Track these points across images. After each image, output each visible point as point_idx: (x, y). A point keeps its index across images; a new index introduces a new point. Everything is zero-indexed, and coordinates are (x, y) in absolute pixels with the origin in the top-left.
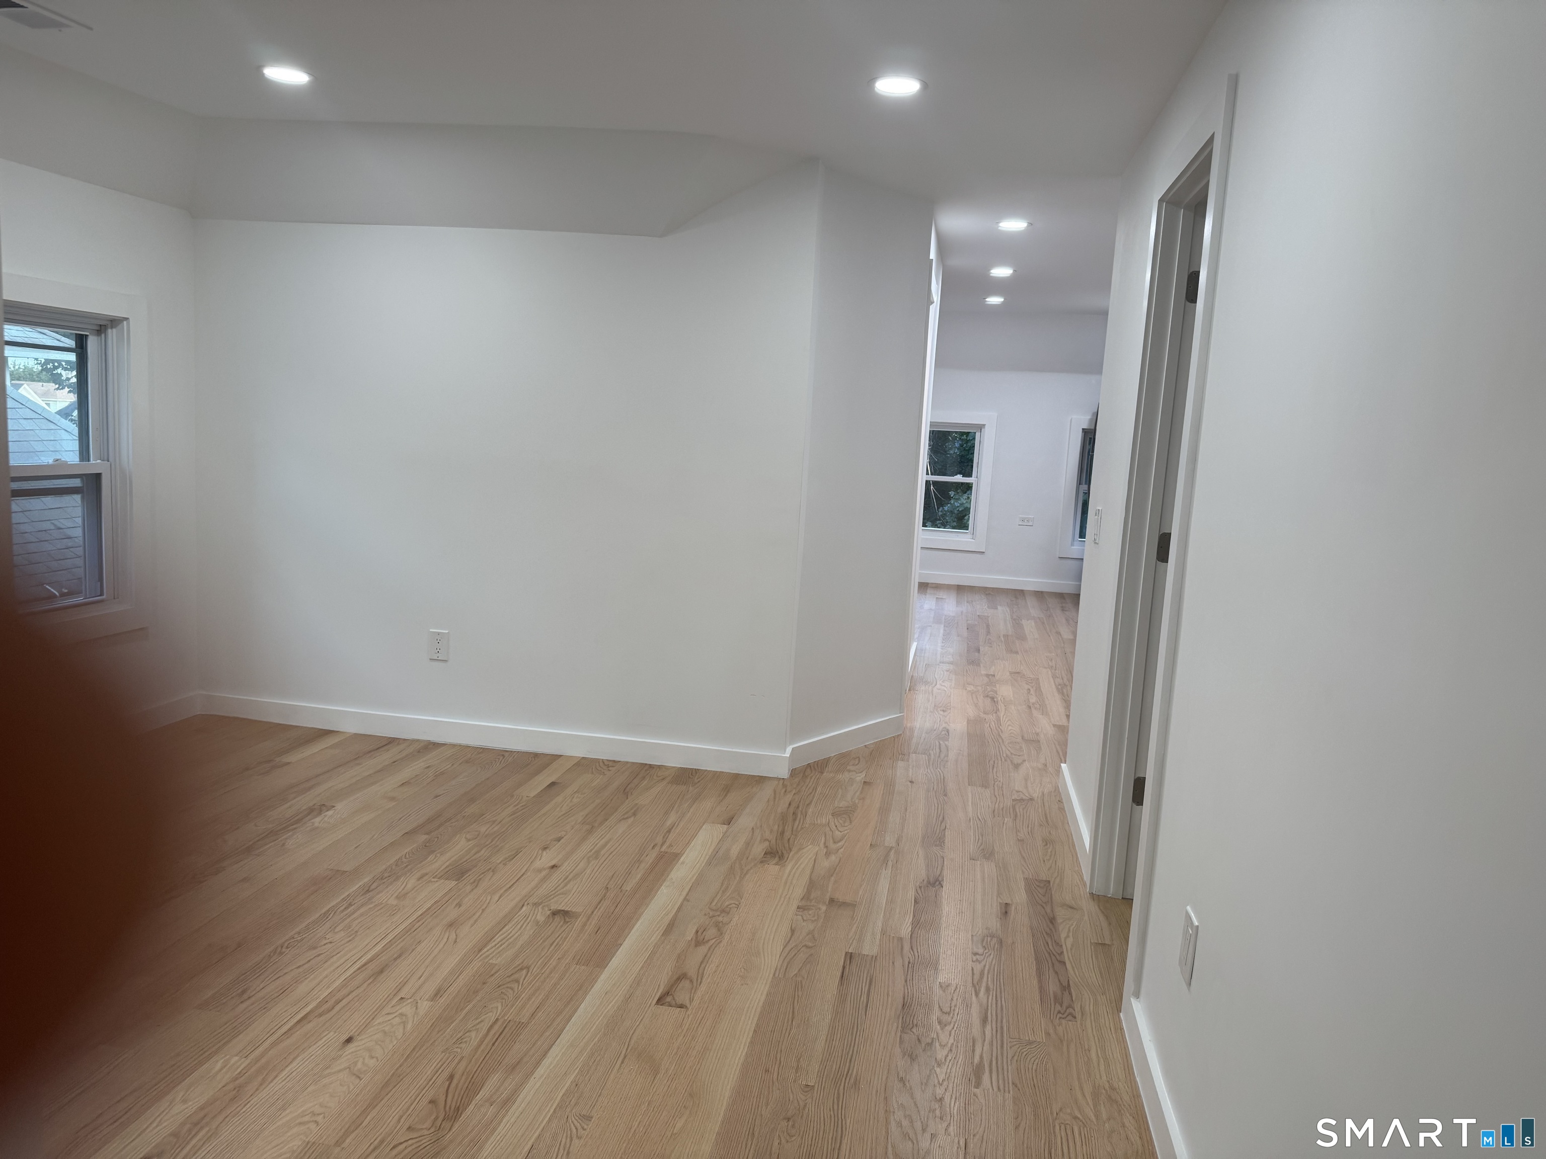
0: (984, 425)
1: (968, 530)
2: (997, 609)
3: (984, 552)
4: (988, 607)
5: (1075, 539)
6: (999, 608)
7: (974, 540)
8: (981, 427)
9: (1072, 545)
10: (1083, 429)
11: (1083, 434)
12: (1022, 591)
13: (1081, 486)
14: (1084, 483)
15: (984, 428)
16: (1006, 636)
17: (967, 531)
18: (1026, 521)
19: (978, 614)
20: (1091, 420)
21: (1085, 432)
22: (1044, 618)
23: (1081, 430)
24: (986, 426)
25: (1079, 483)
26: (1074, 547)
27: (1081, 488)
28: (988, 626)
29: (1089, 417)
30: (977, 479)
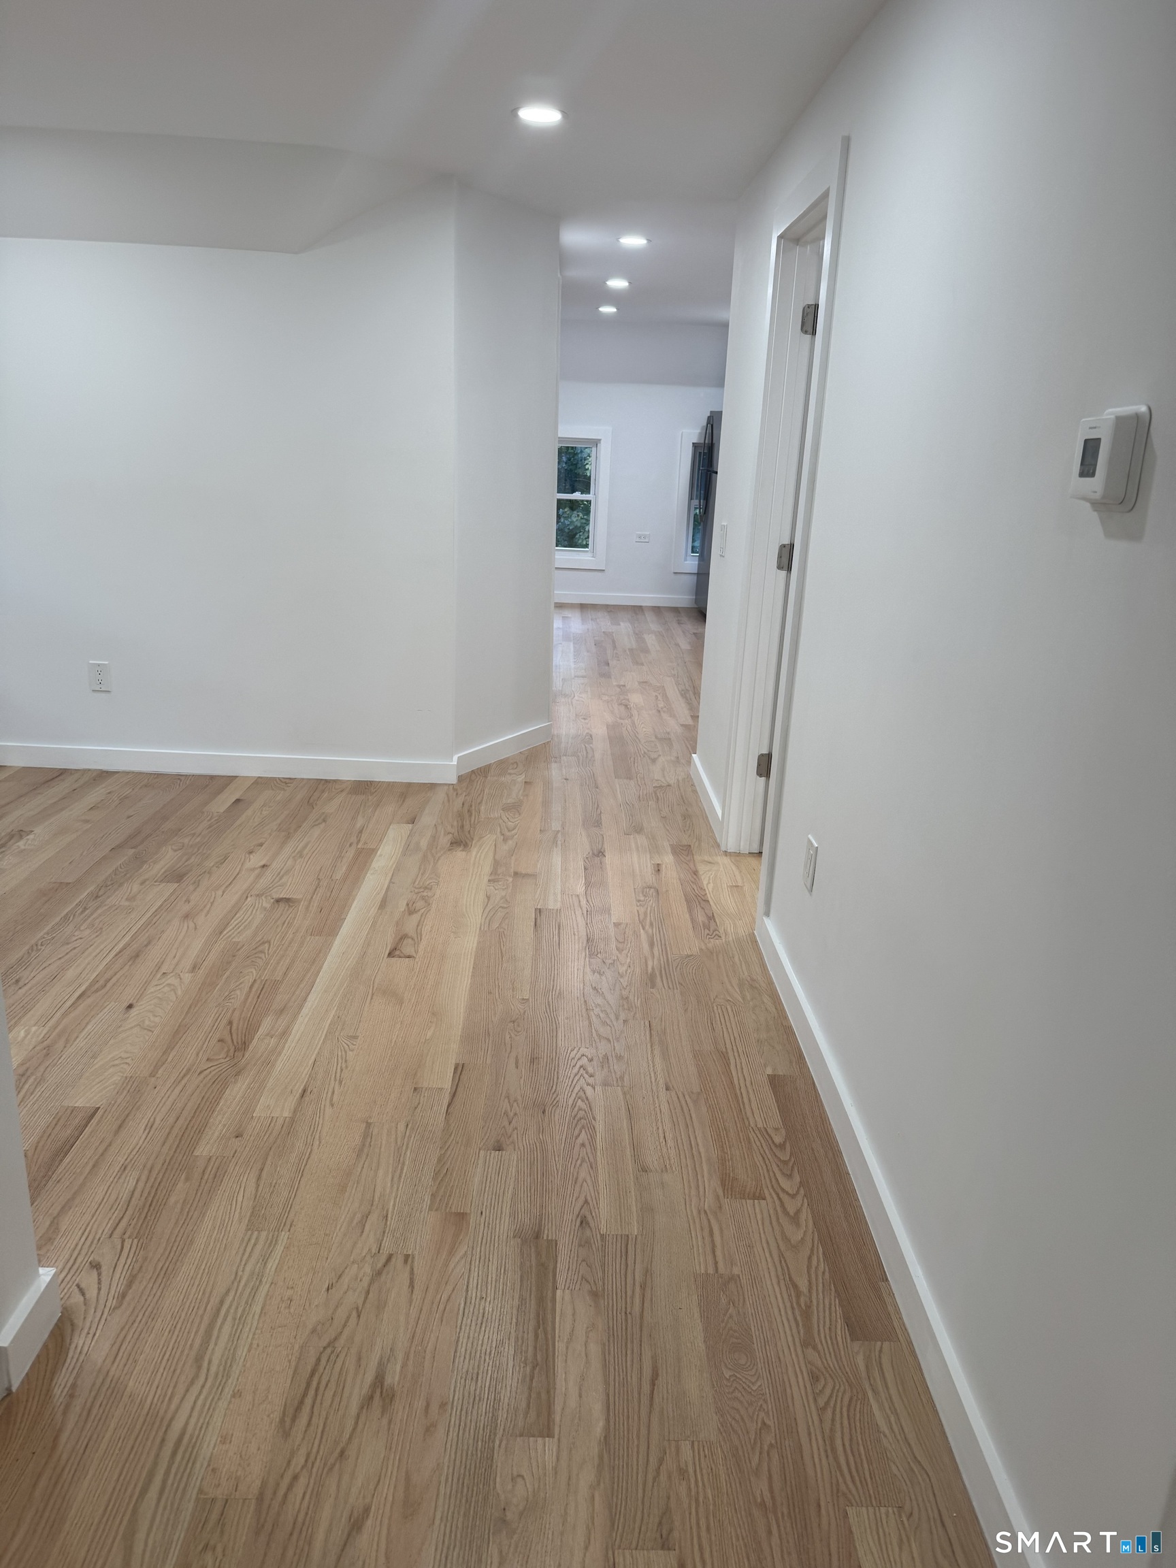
0: (600, 440)
2: (620, 625)
3: (604, 570)
4: (612, 624)
5: (688, 554)
7: (594, 559)
8: (596, 443)
9: (686, 560)
10: (693, 443)
11: (694, 448)
12: (641, 606)
13: (692, 501)
15: (599, 443)
16: (631, 650)
17: (587, 549)
18: (642, 537)
19: (603, 630)
20: (700, 434)
21: (695, 446)
22: (663, 631)
23: (691, 444)
24: (602, 442)
25: (691, 498)
26: (687, 562)
27: (692, 503)
28: (614, 642)
29: (698, 431)
30: (595, 496)
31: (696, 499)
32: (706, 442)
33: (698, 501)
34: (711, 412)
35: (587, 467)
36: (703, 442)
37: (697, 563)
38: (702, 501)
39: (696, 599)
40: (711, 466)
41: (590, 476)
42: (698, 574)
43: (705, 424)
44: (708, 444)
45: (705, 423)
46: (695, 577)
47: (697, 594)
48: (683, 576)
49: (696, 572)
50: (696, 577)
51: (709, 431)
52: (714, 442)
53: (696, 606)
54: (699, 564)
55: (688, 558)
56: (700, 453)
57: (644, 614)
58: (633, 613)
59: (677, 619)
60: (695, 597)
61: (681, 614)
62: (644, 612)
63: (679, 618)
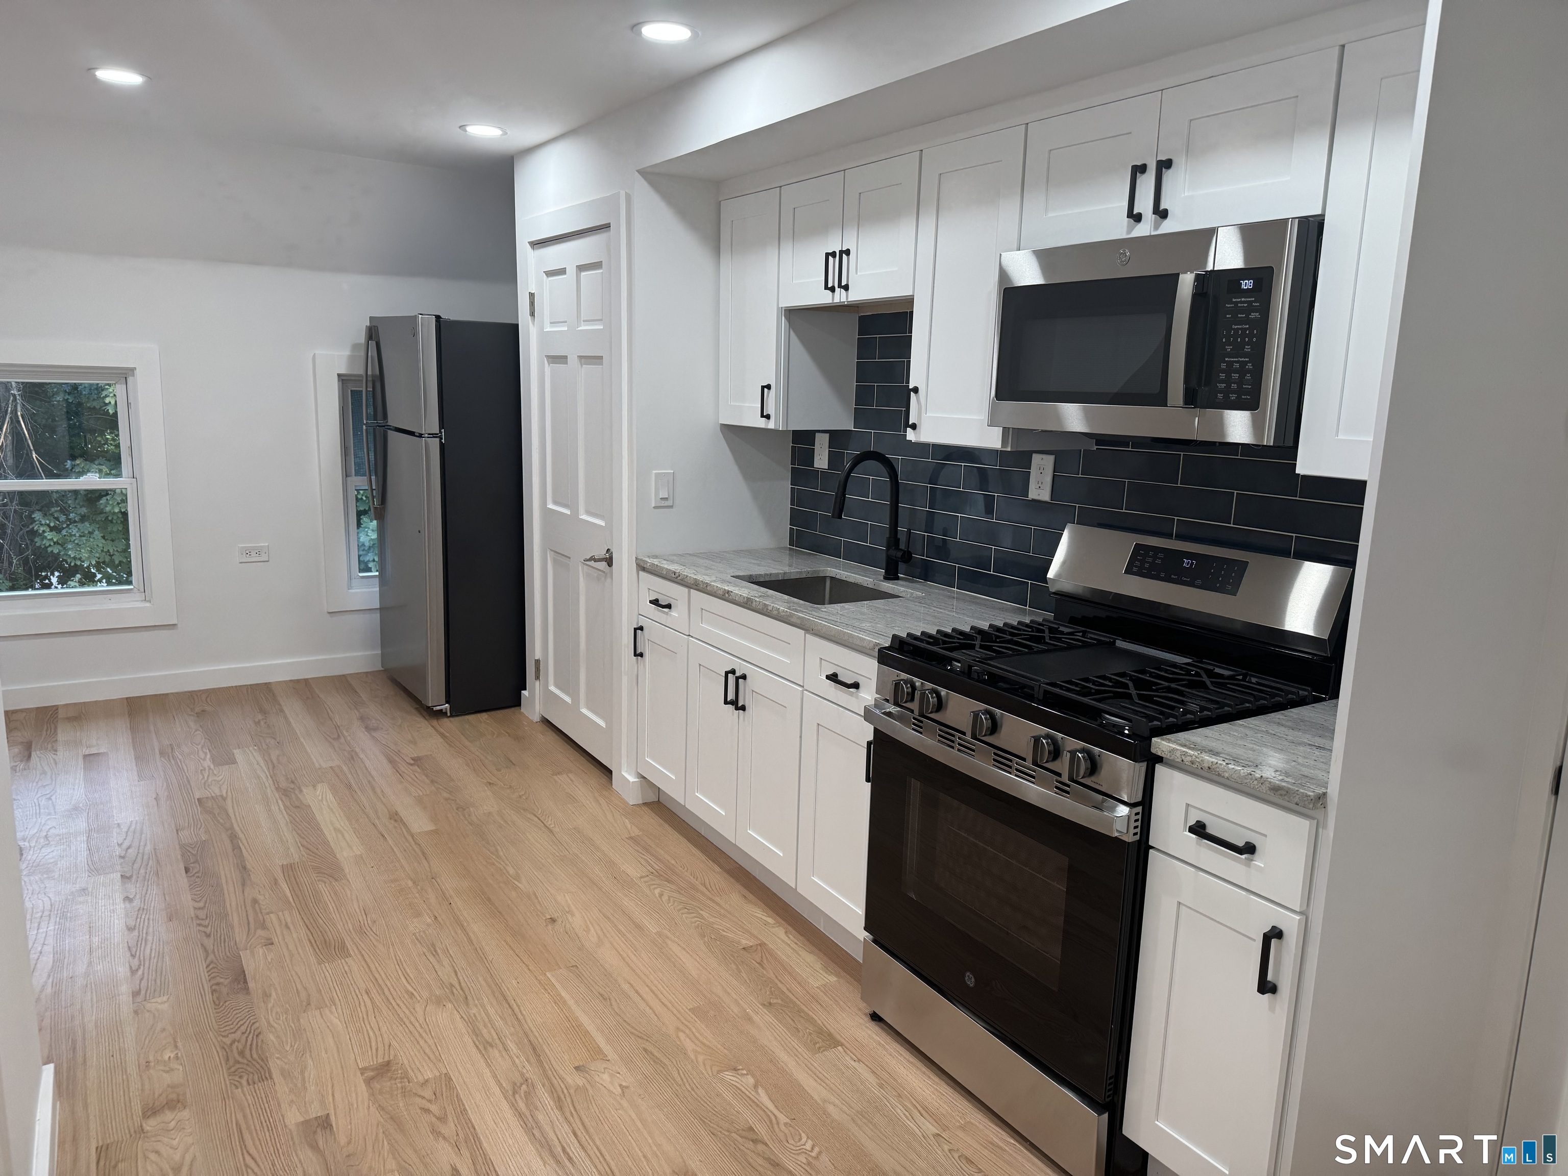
0: (133, 370)
1: (132, 583)
2: (234, 762)
3: (174, 625)
4: (213, 760)
5: (353, 577)
6: (238, 753)
7: (148, 605)
8: (125, 375)
9: (350, 587)
10: (339, 375)
11: (340, 383)
12: (267, 686)
13: (349, 479)
14: (357, 476)
15: (133, 375)
16: (289, 870)
17: (131, 587)
18: (253, 554)
19: (197, 796)
20: (353, 358)
21: (343, 380)
22: (345, 768)
23: (336, 378)
24: (137, 372)
25: (346, 475)
26: (353, 591)
27: (349, 483)
28: (233, 837)
29: (347, 353)
30: (135, 479)
31: (359, 474)
32: (369, 373)
33: (362, 478)
34: (372, 319)
35: (107, 401)
36: (361, 371)
37: (377, 590)
39: (383, 654)
40: (385, 416)
41: (116, 413)
43: (362, 341)
44: (373, 376)
45: (362, 338)
47: (383, 646)
48: (349, 617)
49: (379, 607)
50: (378, 615)
51: (373, 352)
53: (383, 669)
54: (380, 592)
55: (354, 583)
56: (355, 392)
57: (282, 711)
58: (260, 717)
59: (358, 715)
60: (380, 652)
61: (361, 697)
62: (280, 705)
63: (361, 710)
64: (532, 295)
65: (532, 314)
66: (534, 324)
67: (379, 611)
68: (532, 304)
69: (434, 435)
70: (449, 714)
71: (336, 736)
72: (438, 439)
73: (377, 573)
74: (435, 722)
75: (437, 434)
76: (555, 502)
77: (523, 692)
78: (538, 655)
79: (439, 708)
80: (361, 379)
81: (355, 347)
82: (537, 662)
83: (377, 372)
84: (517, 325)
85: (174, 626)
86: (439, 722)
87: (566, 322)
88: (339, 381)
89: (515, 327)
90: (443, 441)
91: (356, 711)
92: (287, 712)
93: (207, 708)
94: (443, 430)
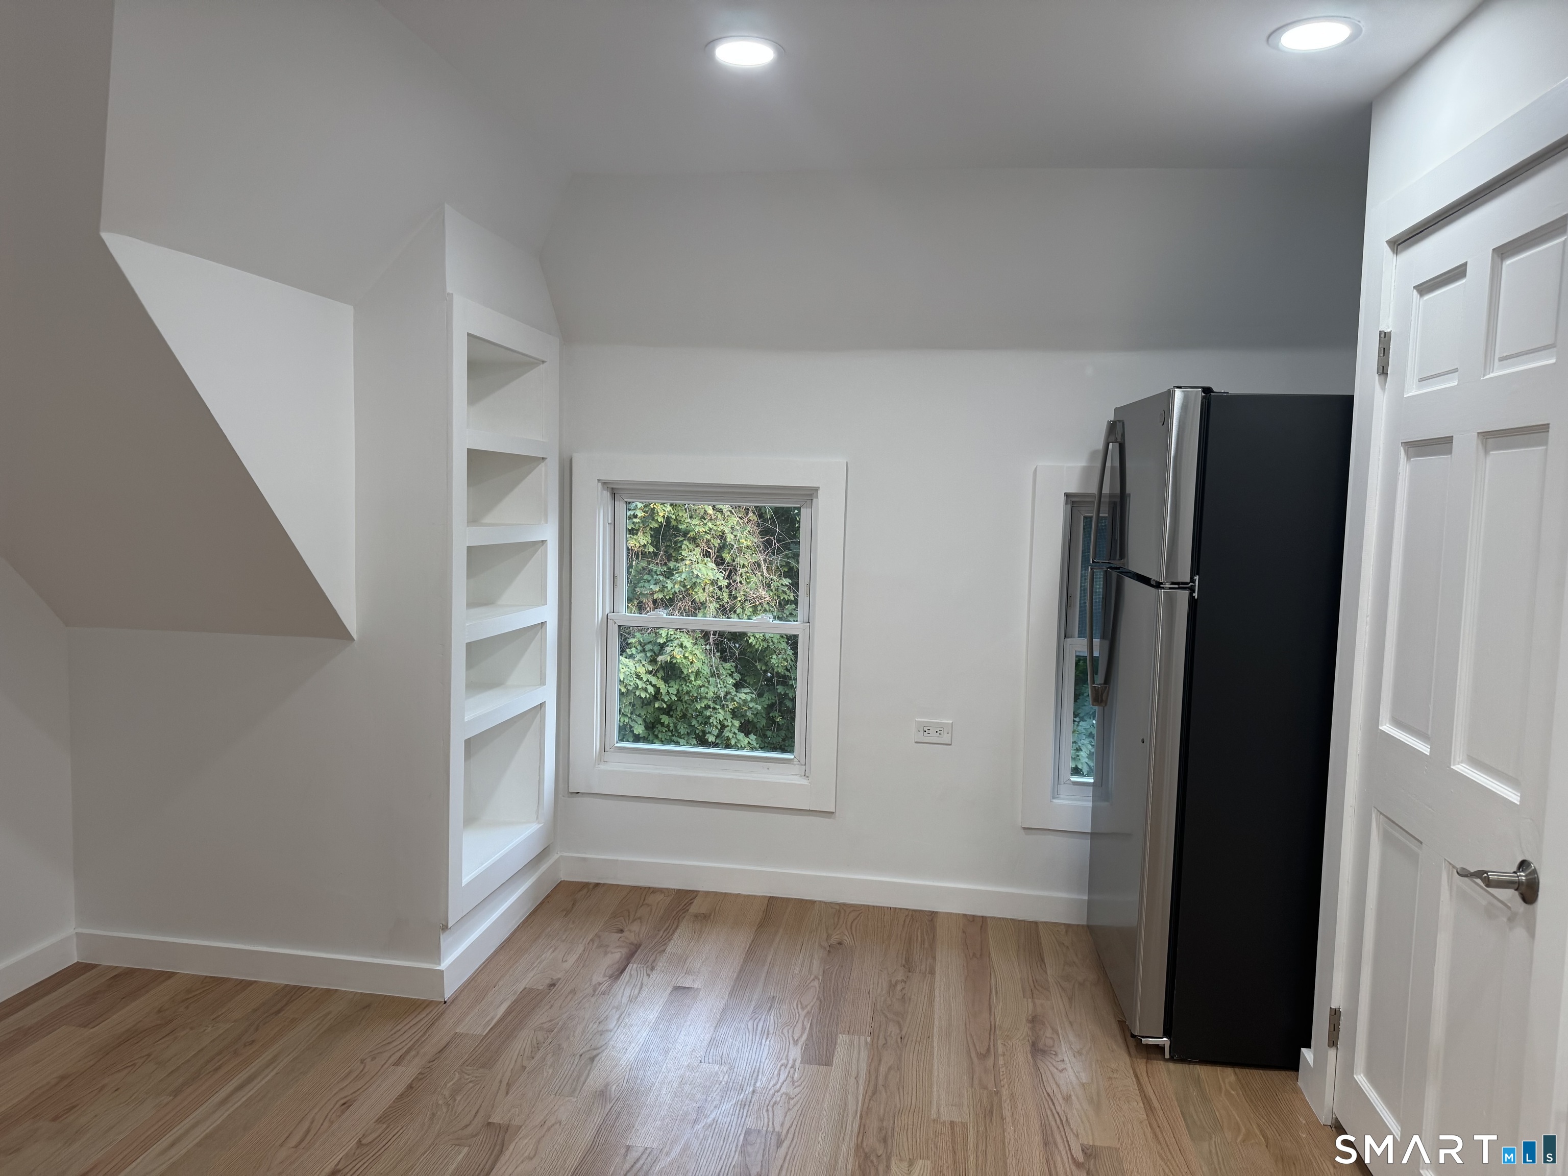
0: (816, 489)
1: (791, 751)
2: (830, 1059)
3: (832, 813)
5: (1062, 780)
6: (842, 1043)
7: (805, 781)
8: (809, 494)
9: (1055, 795)
10: (1067, 495)
11: (1069, 506)
13: (1068, 640)
14: (1077, 636)
15: (820, 496)
17: (791, 757)
18: (933, 731)
20: (1087, 471)
21: (1073, 502)
23: (1062, 499)
24: (820, 492)
25: (1065, 633)
26: (1060, 801)
27: (1067, 646)
29: (1080, 463)
30: (808, 624)
31: (1081, 635)
32: (1106, 490)
33: (1084, 641)
34: (1116, 411)
36: (1094, 490)
37: (1090, 804)
38: (1096, 641)
39: (1090, 902)
40: (1123, 555)
42: (1094, 835)
43: (1100, 446)
44: (1111, 496)
45: (1102, 441)
46: (1087, 842)
48: (1051, 838)
49: (1090, 831)
51: (1113, 461)
52: (1128, 490)
53: (1086, 925)
54: (1093, 808)
55: (1063, 789)
56: (1088, 520)
57: (932, 972)
58: (900, 976)
59: (1030, 1012)
60: (1086, 898)
61: (1047, 973)
62: (934, 958)
63: (1038, 1002)
64: (1385, 339)
65: (1383, 371)
66: (1383, 388)
67: (1089, 837)
68: (1384, 351)
69: (1181, 586)
70: (1167, 1056)
71: (983, 1051)
72: (1187, 592)
73: (1091, 780)
74: (1141, 1066)
75: (1187, 583)
76: (1398, 723)
77: (1304, 1050)
78: (1338, 1000)
79: (1151, 1041)
80: (1093, 500)
81: (1093, 454)
82: (1335, 1014)
83: (1118, 491)
84: (1350, 399)
85: (830, 814)
86: (1149, 1066)
87: (1456, 370)
88: (1066, 503)
89: (1347, 403)
90: (1196, 595)
91: (1030, 1000)
92: (937, 977)
93: (847, 940)
94: (1197, 578)
